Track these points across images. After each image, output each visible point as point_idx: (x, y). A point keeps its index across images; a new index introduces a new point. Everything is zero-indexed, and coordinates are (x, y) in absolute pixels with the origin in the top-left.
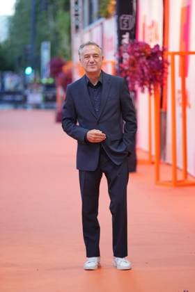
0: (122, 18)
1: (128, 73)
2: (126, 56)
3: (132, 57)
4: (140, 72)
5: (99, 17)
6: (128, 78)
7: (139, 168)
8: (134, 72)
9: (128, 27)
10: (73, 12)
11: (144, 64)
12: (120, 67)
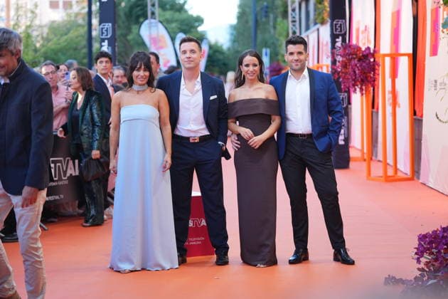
0: (335, 23)
1: (340, 74)
2: (339, 58)
3: (345, 59)
4: (352, 73)
5: (315, 24)
6: (341, 80)
7: (352, 164)
8: (346, 73)
9: (341, 31)
10: (290, 19)
11: (356, 65)
12: (333, 69)
